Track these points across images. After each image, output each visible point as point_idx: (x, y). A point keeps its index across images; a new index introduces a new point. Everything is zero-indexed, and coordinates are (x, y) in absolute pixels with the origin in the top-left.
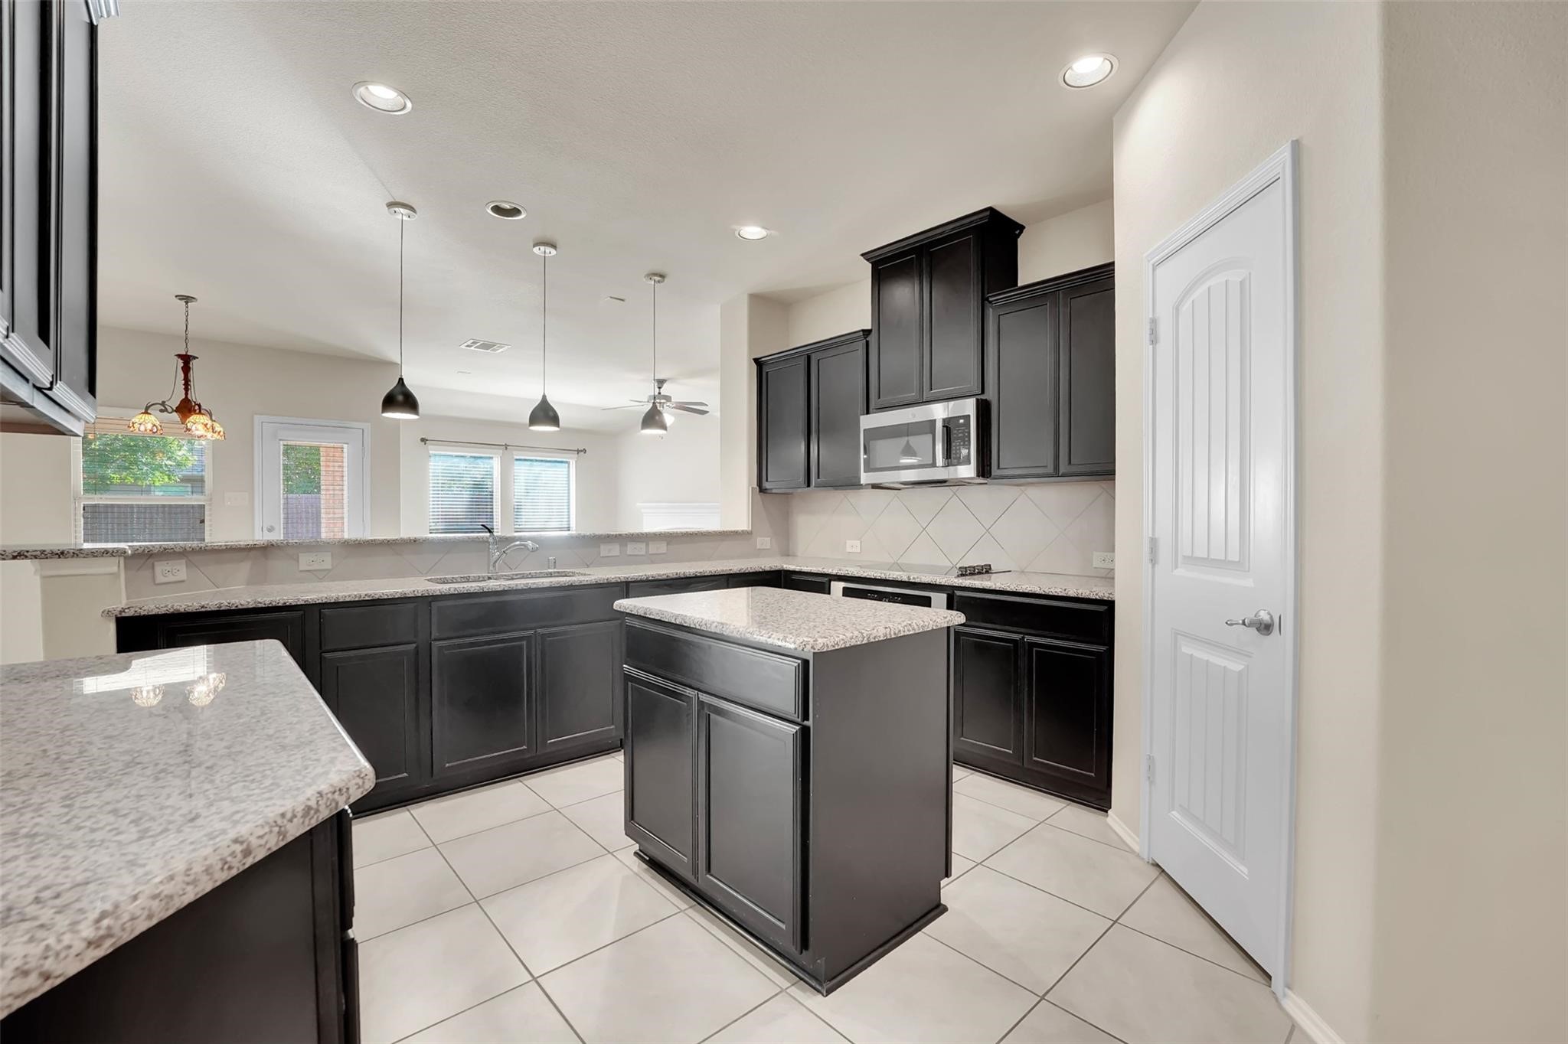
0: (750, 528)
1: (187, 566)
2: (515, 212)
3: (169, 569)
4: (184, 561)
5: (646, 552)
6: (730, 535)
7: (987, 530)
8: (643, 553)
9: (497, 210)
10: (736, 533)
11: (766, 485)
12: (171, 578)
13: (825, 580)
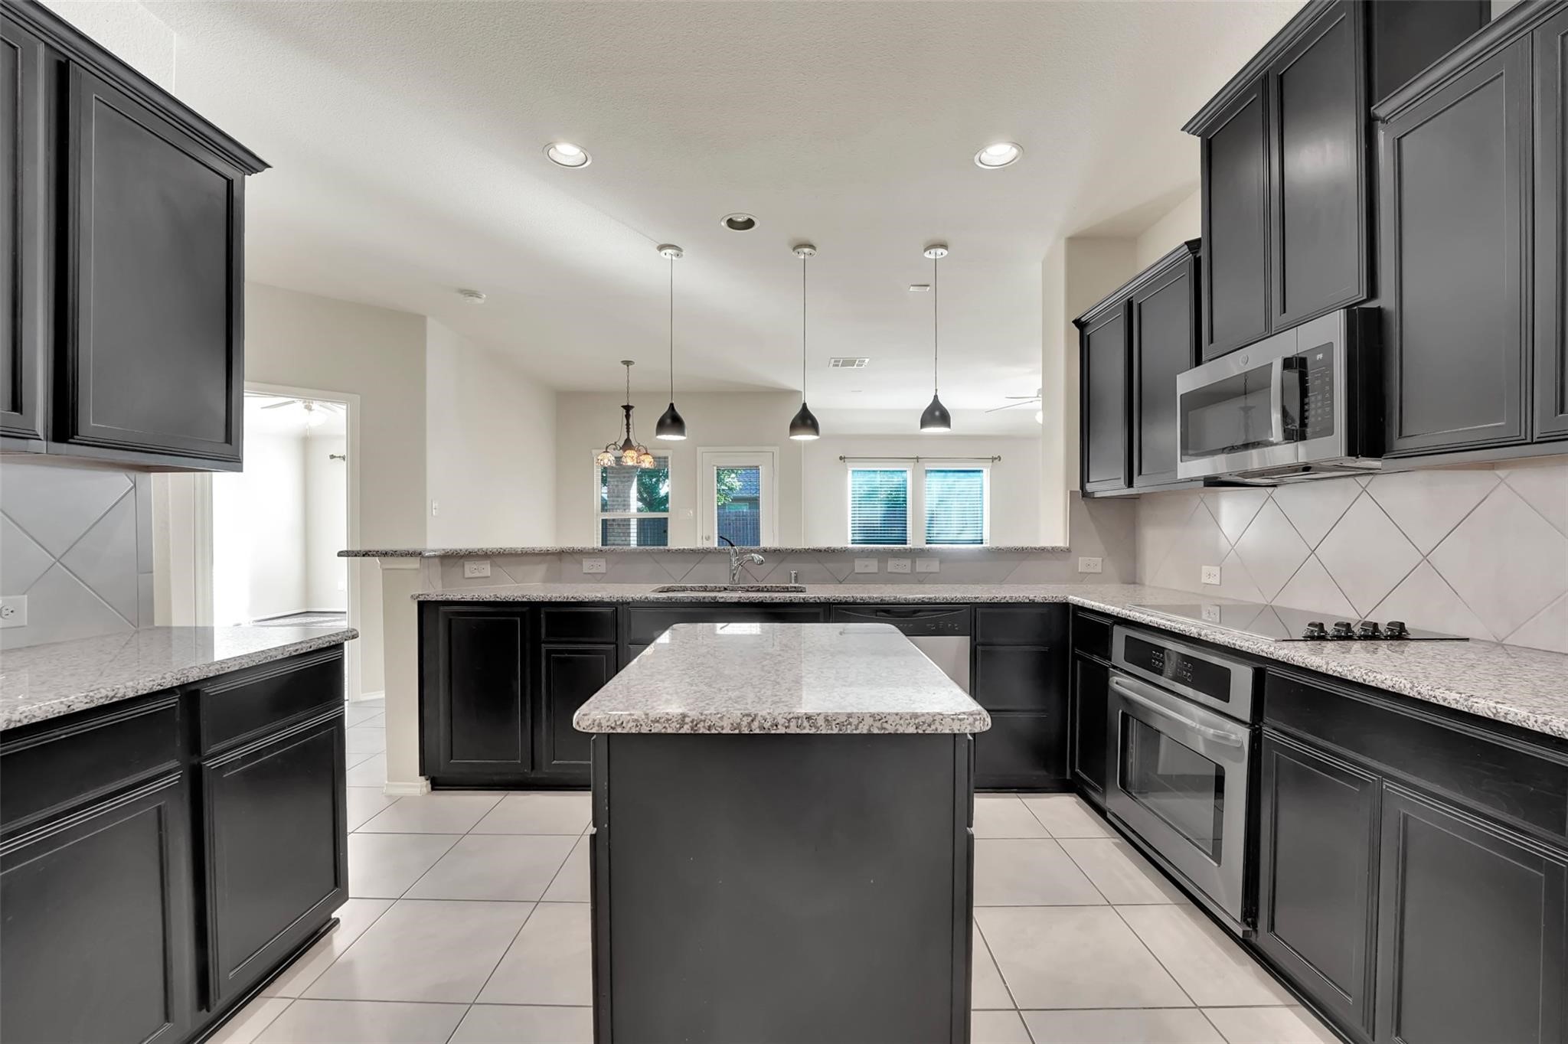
0: (1068, 545)
1: (491, 566)
2: (749, 224)
3: (475, 567)
4: (489, 562)
5: (912, 571)
6: (1032, 552)
7: (1425, 557)
8: (908, 570)
9: (731, 223)
10: (1043, 550)
11: (1089, 487)
12: (477, 574)
13: (1107, 622)
